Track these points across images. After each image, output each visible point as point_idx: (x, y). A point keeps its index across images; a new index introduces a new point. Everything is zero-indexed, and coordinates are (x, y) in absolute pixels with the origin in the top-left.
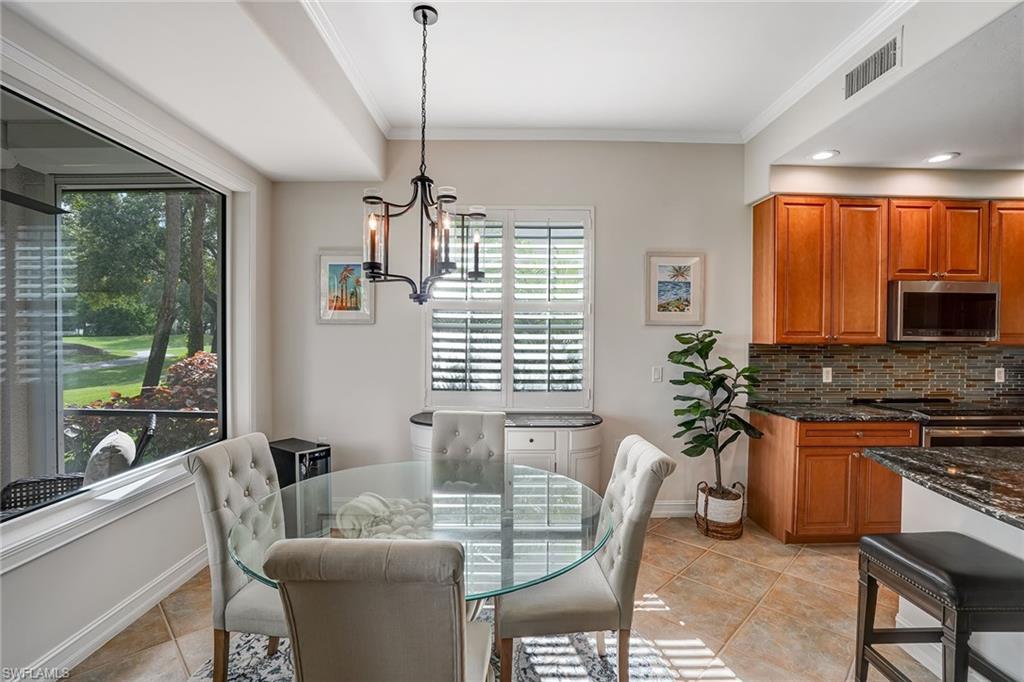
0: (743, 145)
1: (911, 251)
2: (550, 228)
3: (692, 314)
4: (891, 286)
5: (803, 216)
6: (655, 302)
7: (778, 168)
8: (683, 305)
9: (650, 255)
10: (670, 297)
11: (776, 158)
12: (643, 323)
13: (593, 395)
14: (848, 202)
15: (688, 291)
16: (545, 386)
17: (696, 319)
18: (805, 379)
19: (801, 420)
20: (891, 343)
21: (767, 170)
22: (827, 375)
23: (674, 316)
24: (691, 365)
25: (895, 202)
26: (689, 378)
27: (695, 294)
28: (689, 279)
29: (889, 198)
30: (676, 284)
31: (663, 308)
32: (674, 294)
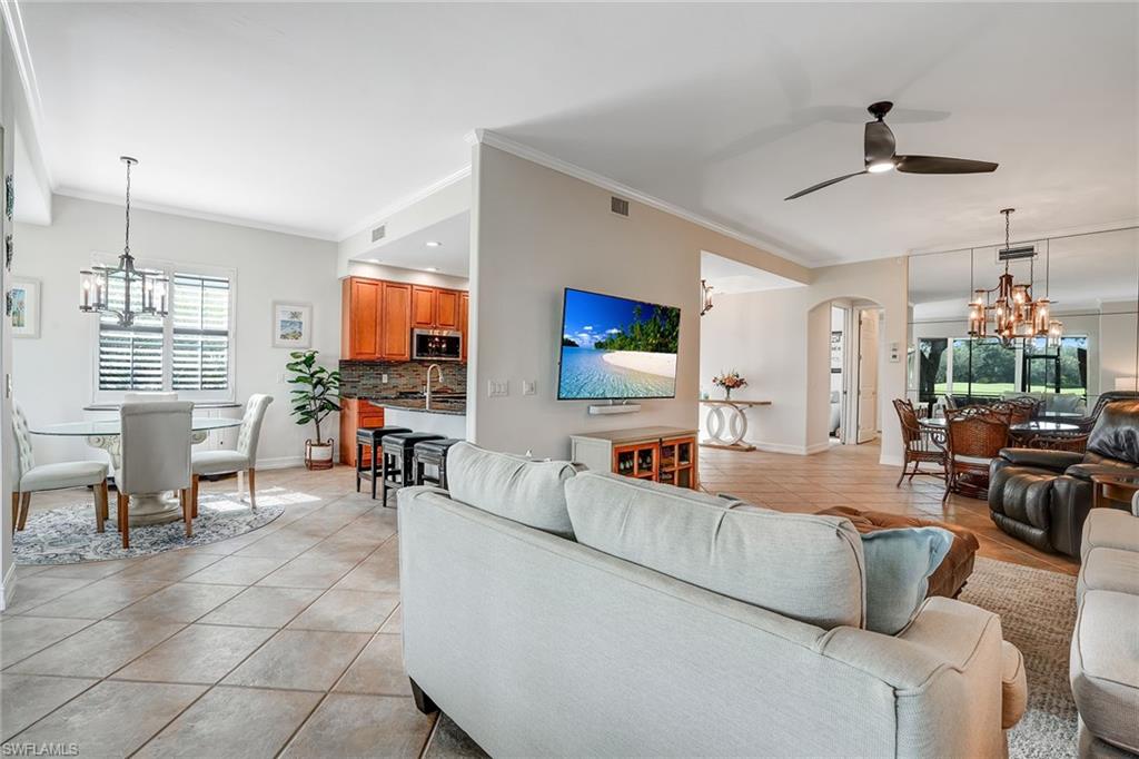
0: (337, 243)
1: (423, 312)
2: (203, 280)
3: (303, 341)
4: (412, 330)
5: (367, 290)
6: (279, 332)
7: (352, 262)
8: (297, 336)
9: (275, 303)
10: (289, 330)
11: (353, 256)
12: (270, 345)
13: (235, 392)
14: (391, 284)
15: (300, 327)
16: (199, 386)
17: (306, 344)
18: (372, 381)
19: (360, 398)
20: (412, 360)
21: (347, 262)
22: (385, 379)
23: (290, 342)
24: (300, 371)
25: (415, 287)
26: (298, 380)
27: (305, 330)
28: (302, 320)
29: (412, 285)
30: (292, 323)
31: (284, 337)
32: (292, 329)
